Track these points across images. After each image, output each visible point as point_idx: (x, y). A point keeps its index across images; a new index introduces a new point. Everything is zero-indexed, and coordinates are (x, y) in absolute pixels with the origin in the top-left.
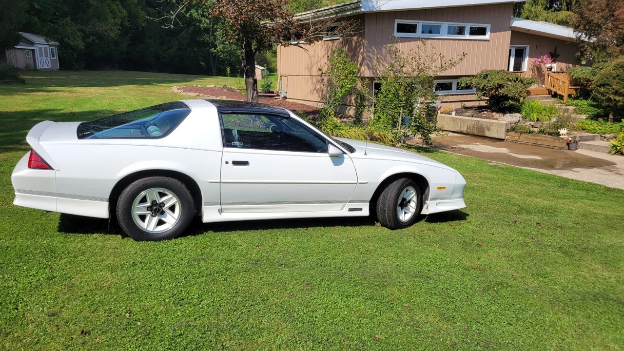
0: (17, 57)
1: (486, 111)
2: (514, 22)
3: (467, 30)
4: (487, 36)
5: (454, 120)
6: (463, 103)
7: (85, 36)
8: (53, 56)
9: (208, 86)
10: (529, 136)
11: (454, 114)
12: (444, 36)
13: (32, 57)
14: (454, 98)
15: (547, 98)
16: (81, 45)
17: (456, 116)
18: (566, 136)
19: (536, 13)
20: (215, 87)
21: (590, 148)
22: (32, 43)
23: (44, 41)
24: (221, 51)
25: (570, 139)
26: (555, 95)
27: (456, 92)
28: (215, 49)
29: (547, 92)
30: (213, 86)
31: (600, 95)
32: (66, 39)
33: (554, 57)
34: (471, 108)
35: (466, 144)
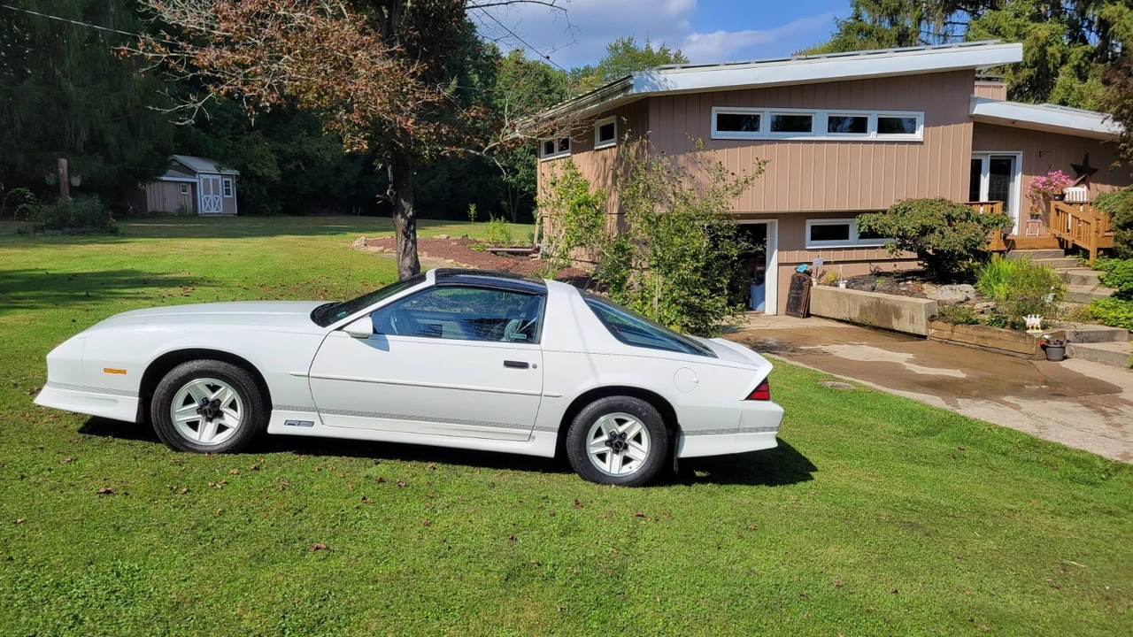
0: (163, 193)
1: (912, 280)
2: (978, 106)
3: (872, 124)
4: (918, 135)
5: (839, 296)
6: (875, 264)
7: (283, 160)
8: (228, 192)
9: (435, 237)
10: (970, 329)
11: (842, 286)
12: (823, 135)
13: (191, 195)
14: (854, 255)
15: (1056, 255)
16: (274, 173)
17: (849, 291)
18: (1040, 331)
19: (1081, 93)
20: (448, 238)
21: (1093, 357)
22: (193, 173)
23: (214, 169)
24: (524, 179)
25: (1047, 337)
26: (1074, 250)
27: (858, 244)
28: (514, 176)
29: (1057, 243)
30: (444, 236)
31: (1126, 246)
32: (250, 167)
33: (1084, 173)
34: (887, 274)
35: (836, 344)
